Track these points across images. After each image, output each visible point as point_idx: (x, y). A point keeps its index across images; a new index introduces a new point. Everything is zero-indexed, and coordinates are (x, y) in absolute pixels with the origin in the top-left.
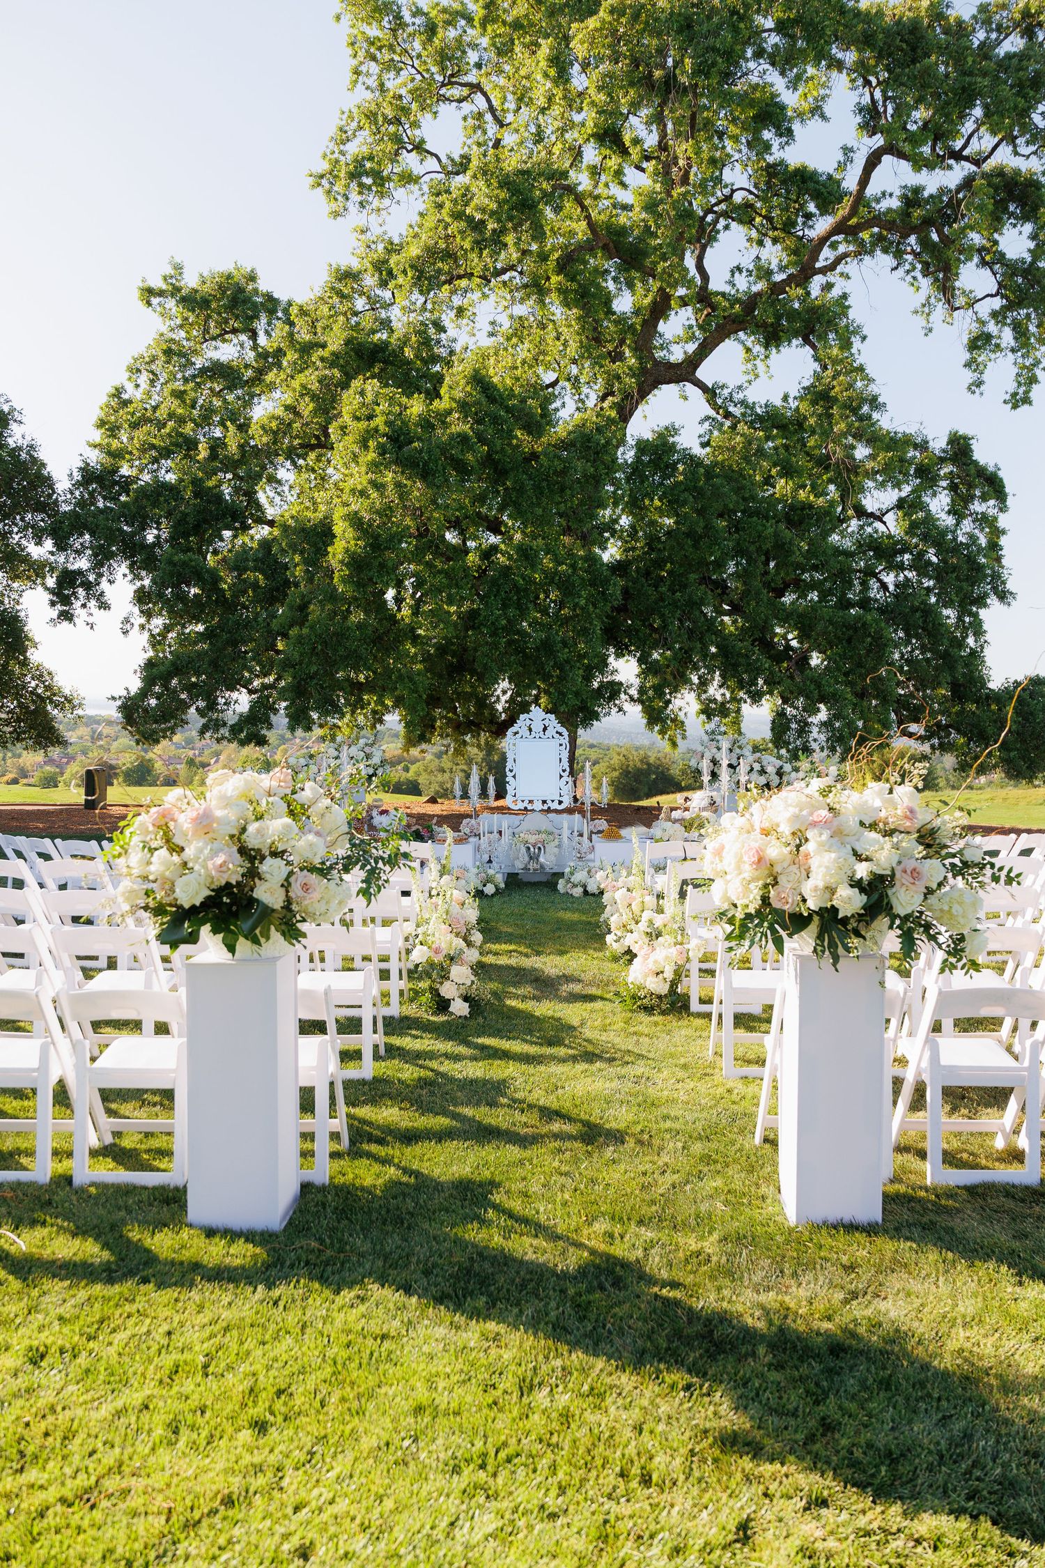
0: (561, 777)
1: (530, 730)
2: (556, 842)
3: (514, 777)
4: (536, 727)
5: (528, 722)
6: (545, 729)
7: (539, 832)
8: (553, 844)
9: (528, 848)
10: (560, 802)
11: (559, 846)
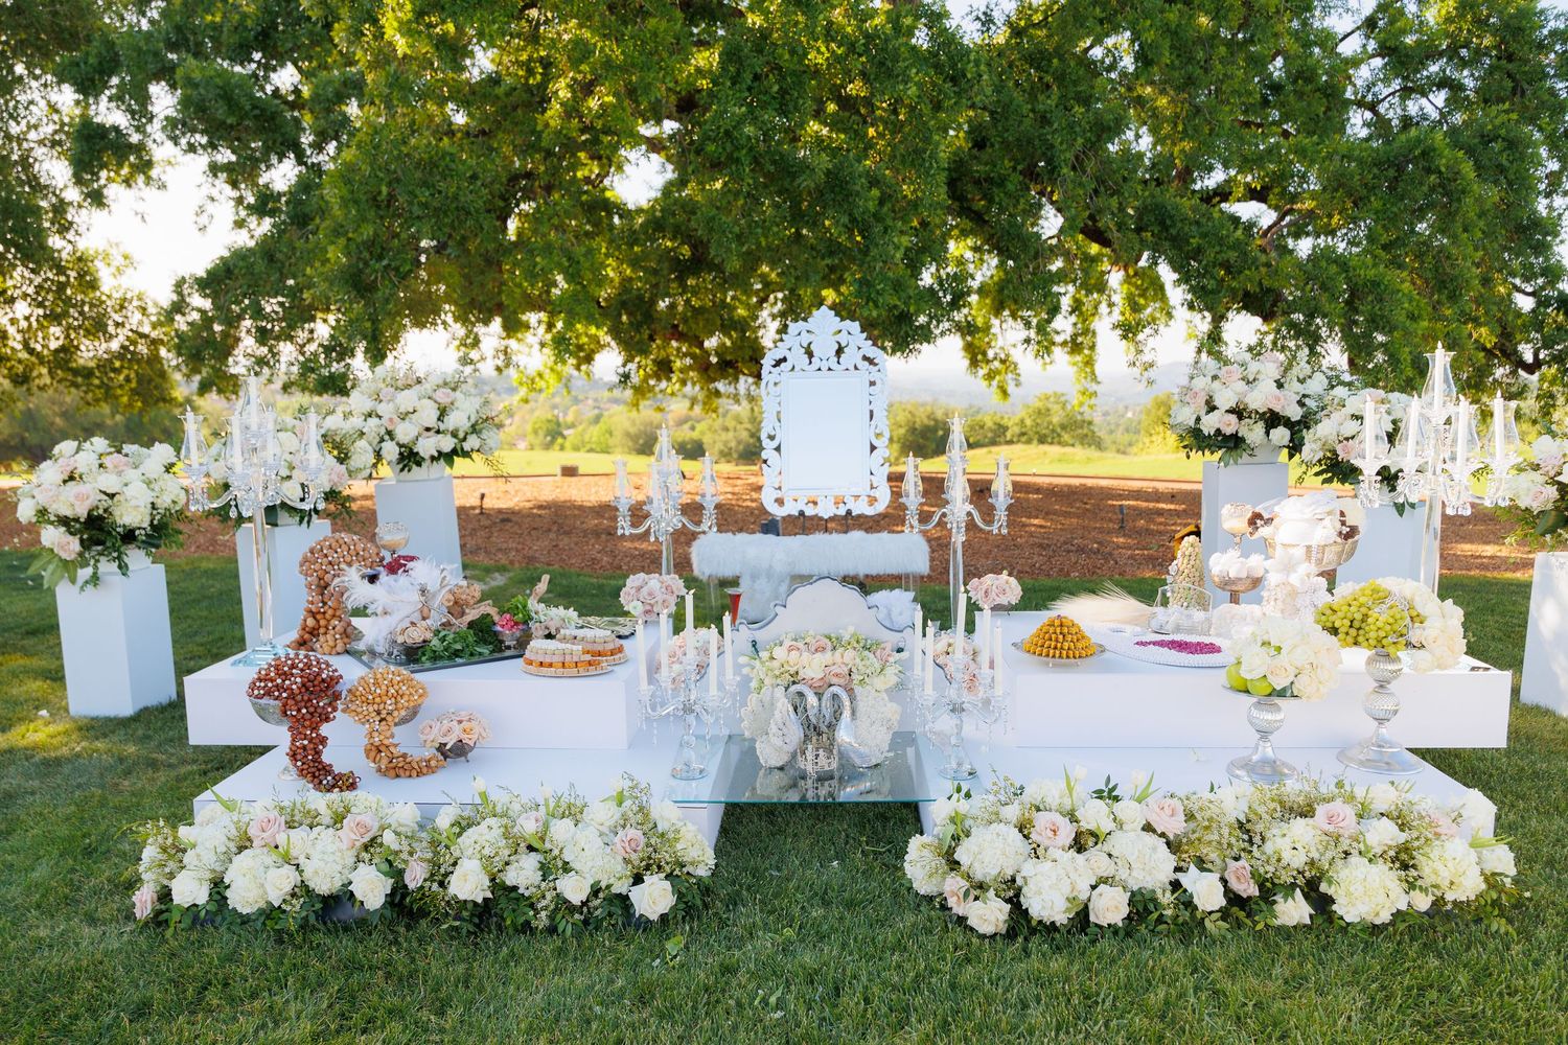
0: (873, 448)
1: (810, 354)
2: (891, 677)
3: (778, 449)
4: (824, 348)
5: (805, 339)
6: (839, 351)
7: (836, 643)
8: (880, 683)
9: (801, 694)
10: (872, 500)
11: (900, 688)
